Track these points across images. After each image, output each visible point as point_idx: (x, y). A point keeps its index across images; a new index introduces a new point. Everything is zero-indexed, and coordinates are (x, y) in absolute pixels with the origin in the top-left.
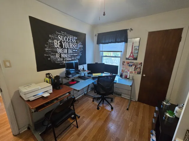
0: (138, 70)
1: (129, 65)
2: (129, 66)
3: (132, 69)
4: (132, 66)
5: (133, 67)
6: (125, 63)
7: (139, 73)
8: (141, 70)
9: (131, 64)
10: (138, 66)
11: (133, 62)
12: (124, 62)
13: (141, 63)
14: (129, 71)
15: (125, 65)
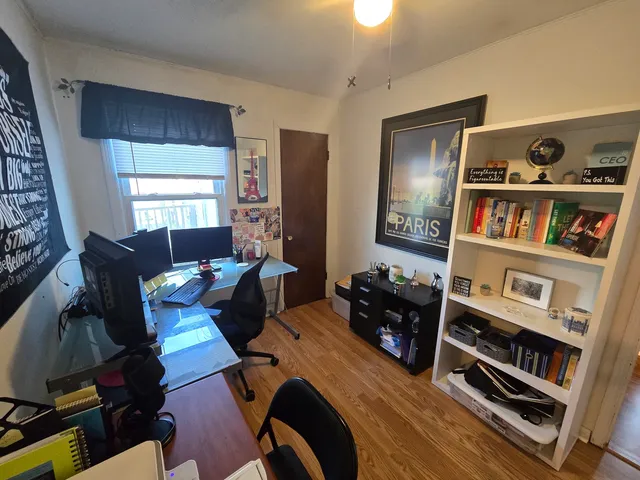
0: (274, 228)
1: (251, 218)
2: (252, 222)
3: (259, 228)
4: (257, 219)
5: (262, 222)
6: (239, 216)
7: (277, 236)
8: (279, 227)
9: (254, 215)
10: (274, 217)
11: (258, 210)
12: (235, 212)
13: (278, 208)
14: (252, 236)
15: (239, 221)
